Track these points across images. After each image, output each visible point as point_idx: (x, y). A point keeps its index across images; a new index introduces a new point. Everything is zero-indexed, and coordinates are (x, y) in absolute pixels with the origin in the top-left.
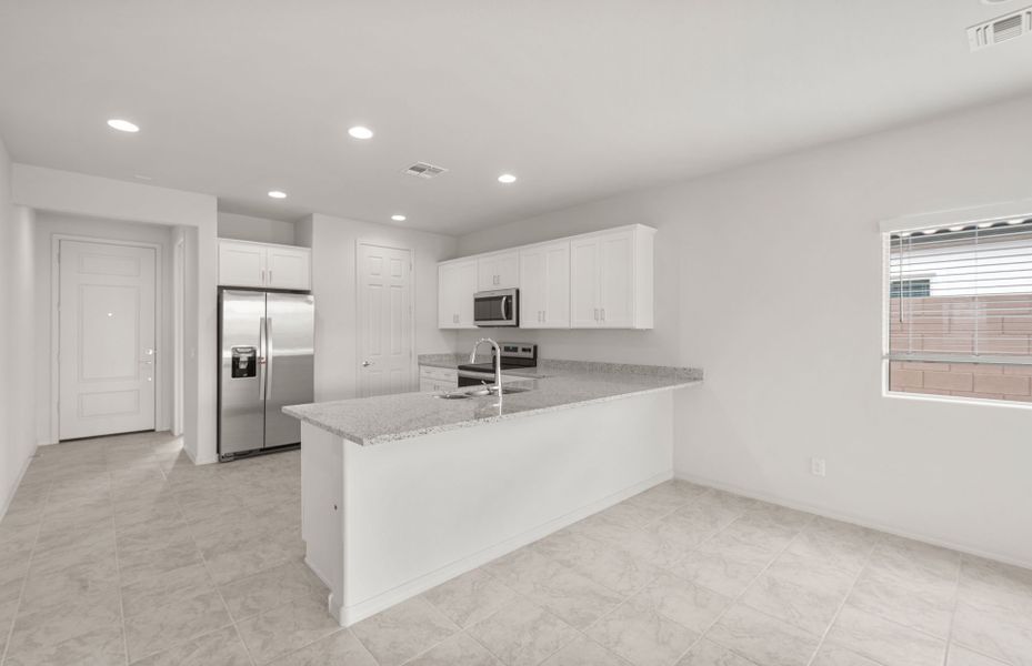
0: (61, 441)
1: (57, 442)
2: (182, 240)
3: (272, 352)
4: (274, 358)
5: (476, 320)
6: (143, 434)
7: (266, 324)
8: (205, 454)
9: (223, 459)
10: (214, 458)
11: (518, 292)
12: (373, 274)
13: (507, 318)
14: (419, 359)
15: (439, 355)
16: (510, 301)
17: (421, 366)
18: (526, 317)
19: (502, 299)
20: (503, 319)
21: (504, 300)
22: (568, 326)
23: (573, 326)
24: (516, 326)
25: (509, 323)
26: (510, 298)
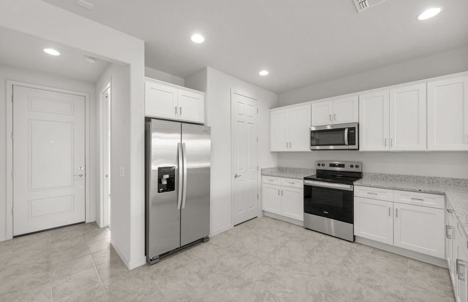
0: (14, 237)
1: (12, 237)
2: (109, 85)
3: (187, 165)
4: (188, 169)
5: (312, 145)
6: (77, 227)
7: (181, 147)
8: (136, 258)
9: (150, 262)
10: (143, 261)
11: (358, 124)
12: (239, 114)
13: (349, 144)
14: (261, 171)
15: (271, 168)
16: (352, 131)
17: (263, 176)
18: (368, 142)
19: (345, 130)
20: (344, 145)
21: (346, 131)
22: (424, 149)
23: (430, 149)
24: (357, 150)
25: (351, 147)
26: (353, 129)
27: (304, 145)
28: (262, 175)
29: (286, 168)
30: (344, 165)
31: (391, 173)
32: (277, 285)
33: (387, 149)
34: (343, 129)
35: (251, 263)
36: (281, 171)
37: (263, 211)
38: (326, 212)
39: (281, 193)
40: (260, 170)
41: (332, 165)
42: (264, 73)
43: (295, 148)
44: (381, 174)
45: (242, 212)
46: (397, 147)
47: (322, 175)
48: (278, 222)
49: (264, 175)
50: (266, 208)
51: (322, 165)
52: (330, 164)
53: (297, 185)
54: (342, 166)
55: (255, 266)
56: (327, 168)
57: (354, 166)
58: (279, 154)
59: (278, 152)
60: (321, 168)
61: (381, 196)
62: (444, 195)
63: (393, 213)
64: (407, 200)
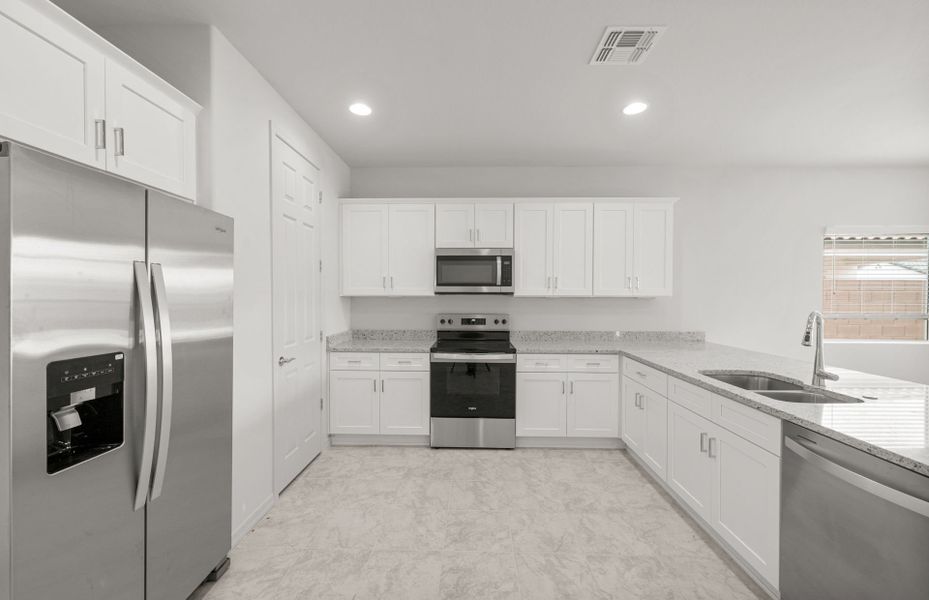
5: (438, 285)
12: (287, 196)
13: (503, 284)
14: (327, 341)
15: (342, 334)
16: (506, 263)
17: (332, 354)
18: (525, 283)
19: (496, 260)
20: (495, 285)
21: (499, 262)
22: (590, 294)
23: (597, 294)
24: (512, 294)
25: (505, 289)
26: (508, 260)
27: (423, 283)
28: (329, 350)
29: (373, 332)
30: (485, 320)
31: (545, 330)
32: (480, 588)
33: (550, 293)
34: (493, 258)
35: (396, 570)
36: (361, 338)
37: (330, 436)
38: (473, 409)
39: (379, 387)
40: (324, 339)
41: (467, 321)
42: (360, 109)
43: (399, 290)
44: (534, 332)
45: (293, 452)
46: (563, 290)
47: (447, 340)
48: (375, 450)
49: (335, 350)
50: (337, 428)
51: (449, 321)
53: (416, 365)
54: (482, 322)
55: (408, 573)
56: (457, 326)
57: (500, 321)
58: (353, 302)
59: (352, 298)
60: (447, 327)
61: (553, 367)
62: (620, 354)
63: (567, 389)
64: (582, 367)
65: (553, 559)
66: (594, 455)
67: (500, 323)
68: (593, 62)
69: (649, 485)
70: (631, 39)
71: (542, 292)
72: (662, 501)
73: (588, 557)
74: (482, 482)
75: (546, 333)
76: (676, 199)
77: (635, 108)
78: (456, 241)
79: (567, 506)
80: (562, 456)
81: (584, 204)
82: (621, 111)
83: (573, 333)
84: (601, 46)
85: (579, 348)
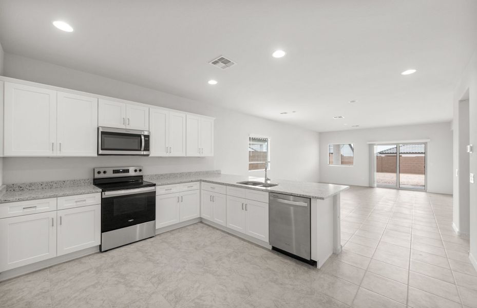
5: (102, 149)
13: (145, 150)
16: (147, 139)
20: (140, 150)
21: (143, 138)
22: (185, 156)
23: (187, 155)
24: (148, 155)
25: (145, 153)
26: (147, 137)
27: (88, 147)
30: (129, 170)
31: (162, 173)
33: (168, 155)
34: (140, 136)
38: (131, 221)
39: (56, 222)
41: (115, 172)
44: (156, 175)
46: (173, 154)
51: (104, 172)
52: (113, 170)
54: (127, 171)
56: (110, 175)
60: (103, 176)
61: (174, 190)
62: (201, 181)
63: (180, 200)
64: (186, 189)
65: (205, 268)
66: (192, 227)
67: (138, 171)
68: (210, 63)
69: (218, 231)
70: (226, 62)
71: (164, 154)
72: (225, 234)
73: (216, 261)
74: (150, 256)
75: (162, 175)
76: (214, 118)
77: (212, 82)
78: (114, 123)
79: (196, 248)
80: (179, 232)
81: (182, 114)
82: (207, 81)
83: (174, 174)
84: (216, 60)
85: (185, 180)
